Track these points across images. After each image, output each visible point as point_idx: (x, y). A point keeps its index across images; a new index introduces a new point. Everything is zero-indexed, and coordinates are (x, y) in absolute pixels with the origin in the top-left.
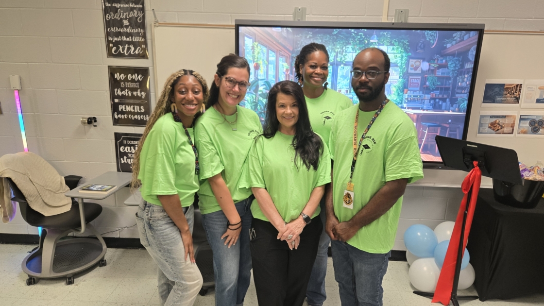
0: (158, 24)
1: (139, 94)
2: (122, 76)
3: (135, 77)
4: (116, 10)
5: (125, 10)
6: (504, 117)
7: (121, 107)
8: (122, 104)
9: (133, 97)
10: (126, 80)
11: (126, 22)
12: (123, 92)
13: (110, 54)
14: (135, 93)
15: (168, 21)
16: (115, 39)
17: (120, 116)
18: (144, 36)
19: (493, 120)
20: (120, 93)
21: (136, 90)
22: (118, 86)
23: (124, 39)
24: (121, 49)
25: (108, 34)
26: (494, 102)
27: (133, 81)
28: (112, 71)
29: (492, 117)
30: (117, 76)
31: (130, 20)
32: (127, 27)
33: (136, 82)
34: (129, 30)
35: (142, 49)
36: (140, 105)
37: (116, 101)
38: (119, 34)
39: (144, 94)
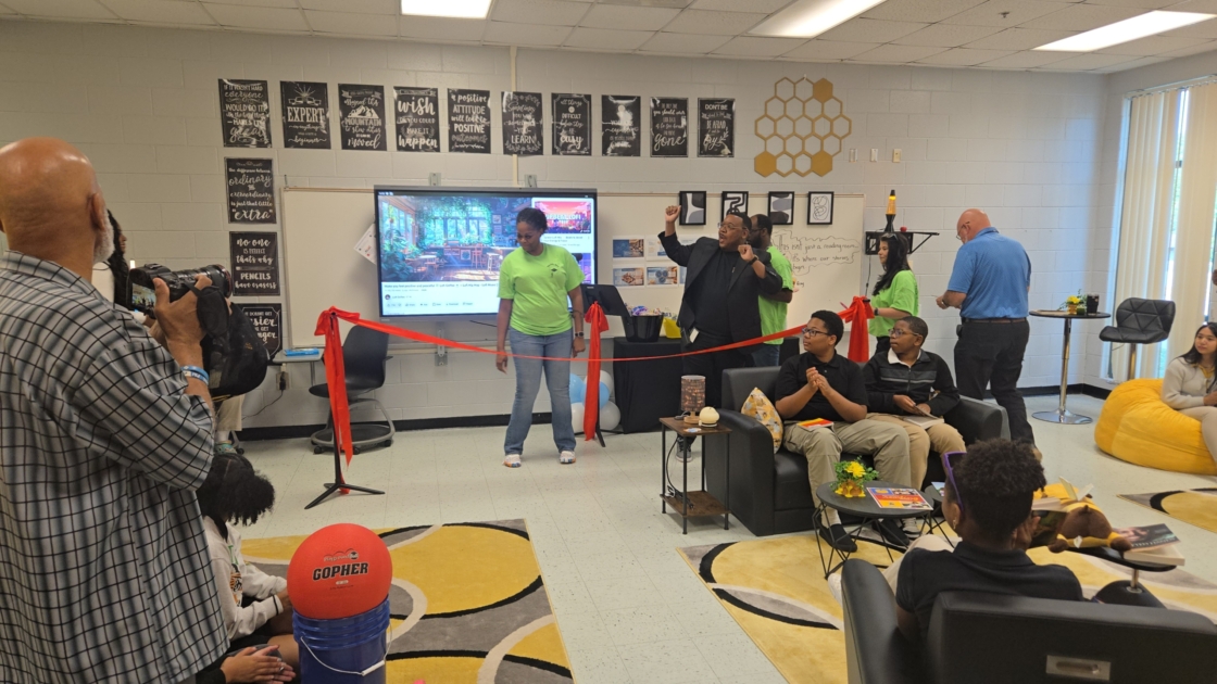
0: (287, 189)
1: (265, 260)
2: (246, 242)
3: (261, 242)
4: (240, 176)
5: (250, 175)
6: (634, 269)
7: (243, 276)
8: (245, 272)
9: (258, 264)
10: (250, 246)
11: (251, 187)
12: (247, 259)
13: (232, 219)
14: (260, 260)
15: (299, 186)
16: (239, 204)
17: (241, 285)
18: (272, 201)
19: (625, 273)
20: (242, 260)
21: (261, 256)
22: (241, 253)
23: (249, 204)
24: (245, 214)
25: (231, 199)
26: (622, 256)
27: (258, 247)
28: (234, 236)
29: (623, 270)
30: (239, 242)
31: (257, 185)
32: (252, 192)
33: (261, 248)
34: (254, 195)
35: (270, 214)
36: (265, 272)
37: (238, 268)
38: (242, 199)
39: (270, 260)
